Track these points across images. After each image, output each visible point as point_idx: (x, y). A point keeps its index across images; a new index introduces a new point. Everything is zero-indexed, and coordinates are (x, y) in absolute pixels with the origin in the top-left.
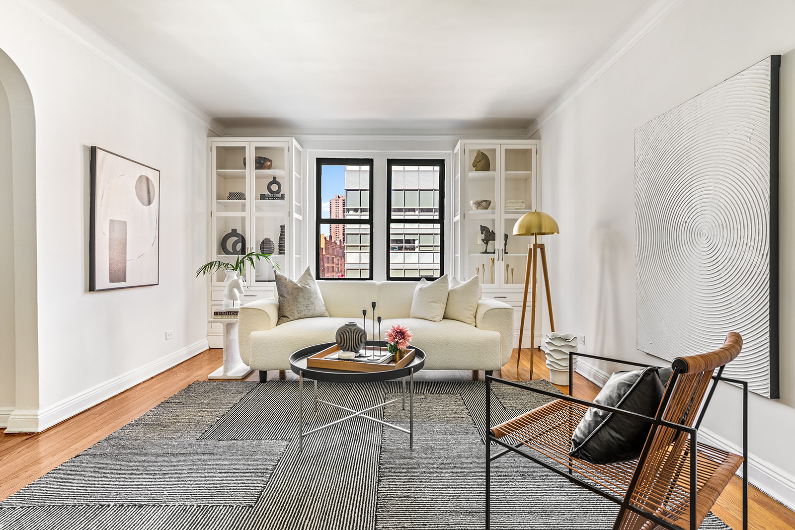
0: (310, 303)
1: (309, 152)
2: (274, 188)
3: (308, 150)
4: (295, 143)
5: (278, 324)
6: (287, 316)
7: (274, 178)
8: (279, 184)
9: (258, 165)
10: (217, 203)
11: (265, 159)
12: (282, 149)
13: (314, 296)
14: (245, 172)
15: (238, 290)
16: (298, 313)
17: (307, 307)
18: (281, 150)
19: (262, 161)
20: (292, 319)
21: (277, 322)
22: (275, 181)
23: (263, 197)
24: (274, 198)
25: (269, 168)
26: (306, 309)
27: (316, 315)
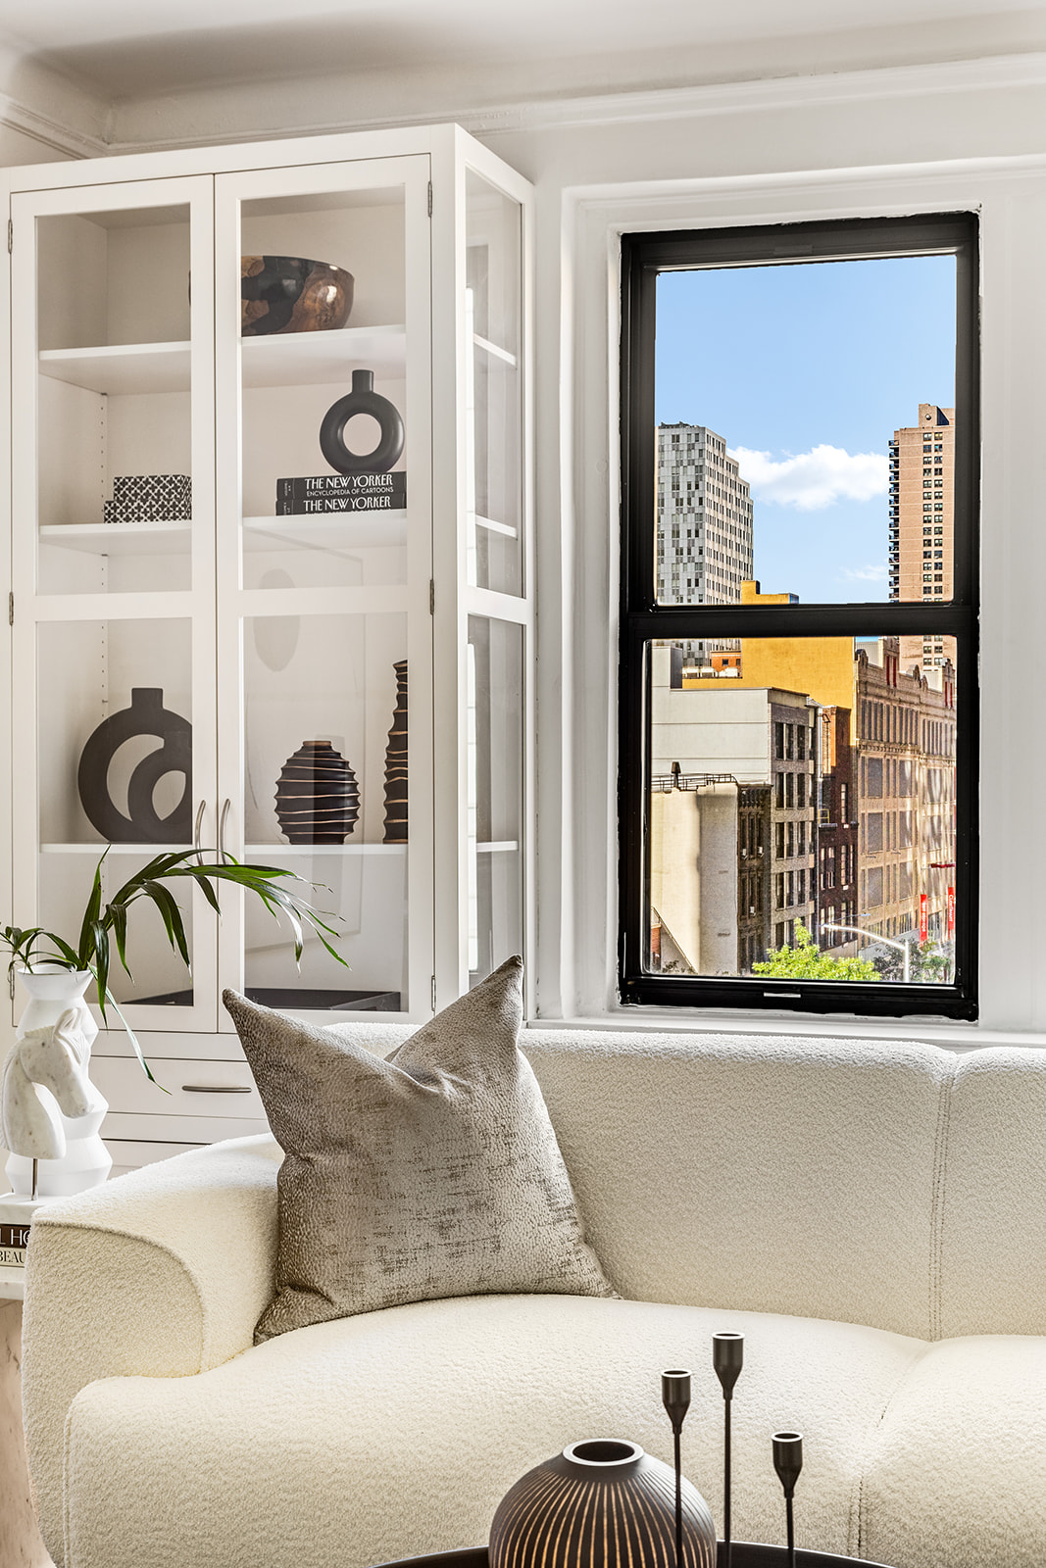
0: (463, 1202)
1: (579, 202)
2: (361, 435)
3: (568, 193)
4: (469, 155)
5: (263, 1330)
6: (319, 1283)
7: (361, 378)
8: (386, 414)
9: (262, 308)
10: (43, 540)
11: (308, 271)
12: (391, 202)
13: (496, 1155)
14: (188, 354)
15: (58, 1094)
16: (388, 1271)
17: (442, 1229)
18: (385, 204)
19: (289, 284)
20: (347, 1307)
21: (260, 1323)
22: (362, 397)
23: (293, 497)
24: (353, 500)
25: (334, 318)
26: (435, 1238)
27: (506, 1281)
